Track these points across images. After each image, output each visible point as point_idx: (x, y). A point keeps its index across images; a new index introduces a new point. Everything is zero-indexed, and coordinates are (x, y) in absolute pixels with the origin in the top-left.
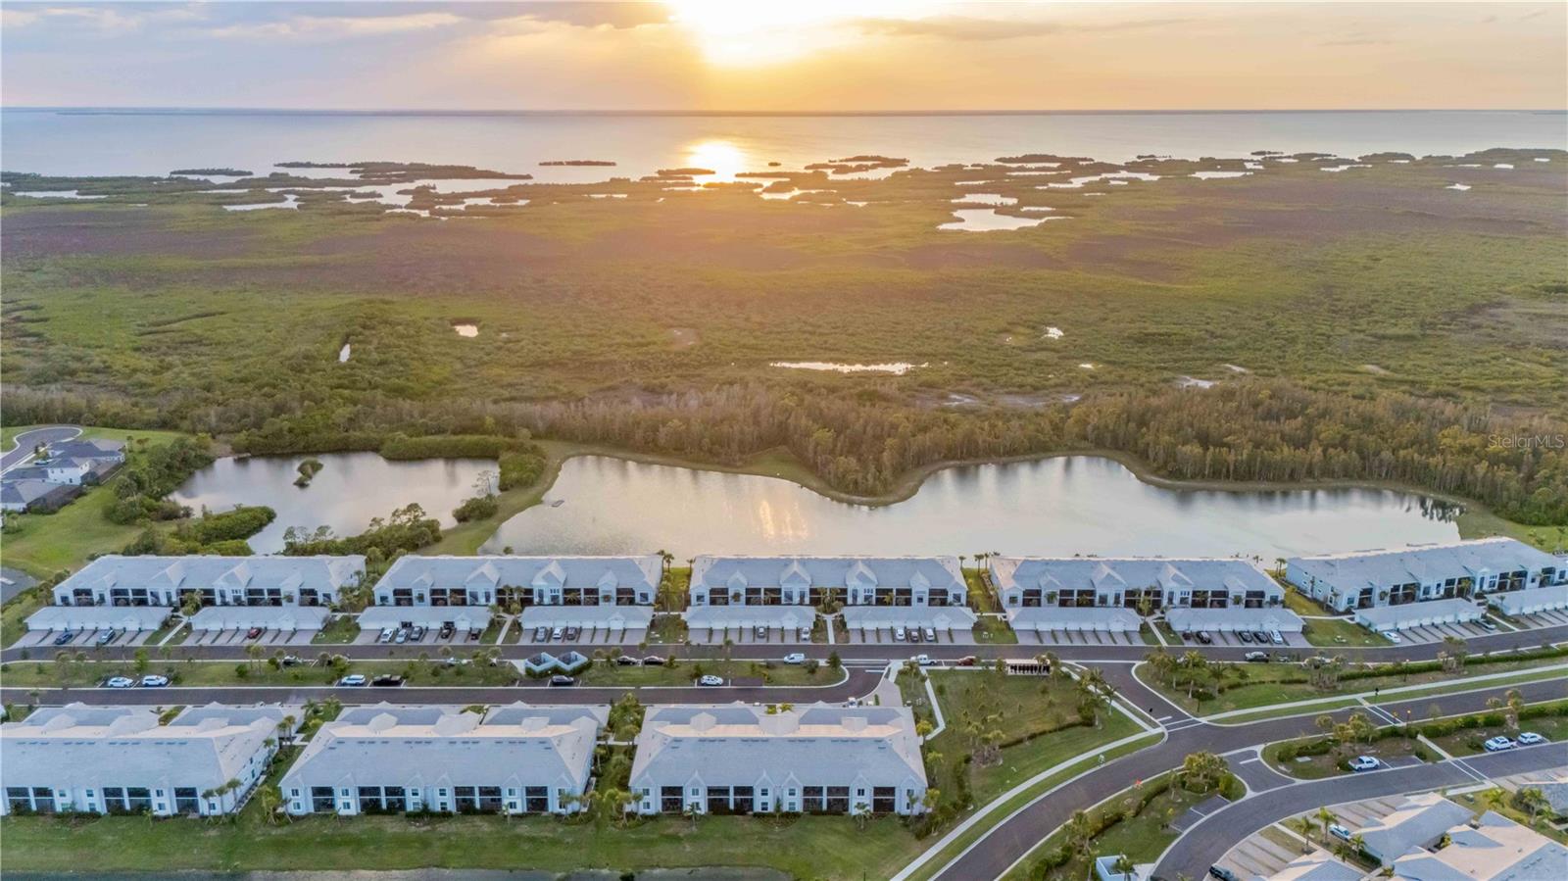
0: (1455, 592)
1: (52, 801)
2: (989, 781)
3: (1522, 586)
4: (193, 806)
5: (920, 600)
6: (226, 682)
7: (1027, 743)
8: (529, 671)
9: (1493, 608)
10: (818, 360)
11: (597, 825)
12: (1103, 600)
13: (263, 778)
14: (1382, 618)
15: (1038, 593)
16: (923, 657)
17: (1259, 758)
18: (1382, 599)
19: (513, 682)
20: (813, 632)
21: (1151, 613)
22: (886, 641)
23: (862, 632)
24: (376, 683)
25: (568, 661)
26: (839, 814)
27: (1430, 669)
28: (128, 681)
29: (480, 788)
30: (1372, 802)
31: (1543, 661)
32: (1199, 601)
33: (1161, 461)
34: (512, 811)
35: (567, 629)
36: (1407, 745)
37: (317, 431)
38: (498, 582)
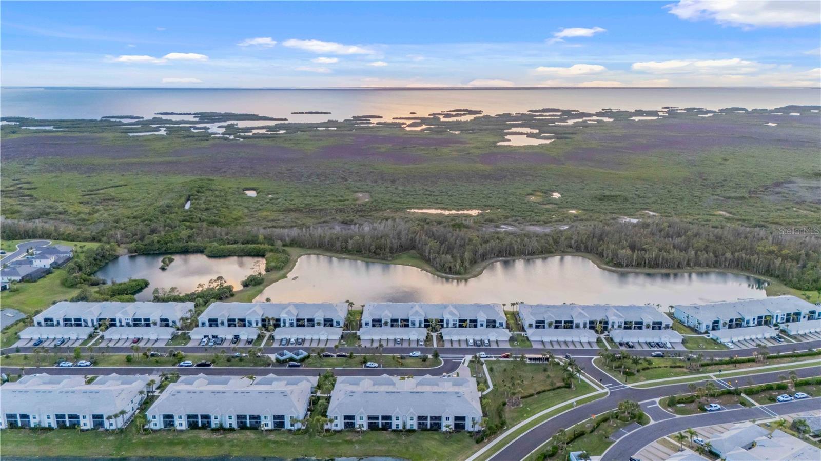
0: (763, 323)
1: (29, 421)
2: (515, 415)
3: (798, 320)
4: (102, 424)
5: (482, 325)
6: (121, 364)
7: (536, 396)
8: (277, 360)
9: (783, 331)
10: (432, 208)
11: (310, 436)
12: (578, 326)
13: (138, 411)
14: (725, 336)
15: (543, 322)
16: (483, 354)
17: (658, 404)
18: (724, 326)
19: (269, 365)
20: (425, 341)
21: (602, 332)
22: (464, 346)
23: (451, 341)
24: (198, 365)
25: (297, 354)
26: (436, 430)
27: (749, 361)
28: (71, 364)
29: (250, 416)
30: (717, 427)
31: (808, 357)
32: (628, 326)
33: (610, 258)
34: (266, 428)
35: (298, 339)
36: (735, 398)
37: (172, 242)
38: (263, 315)
